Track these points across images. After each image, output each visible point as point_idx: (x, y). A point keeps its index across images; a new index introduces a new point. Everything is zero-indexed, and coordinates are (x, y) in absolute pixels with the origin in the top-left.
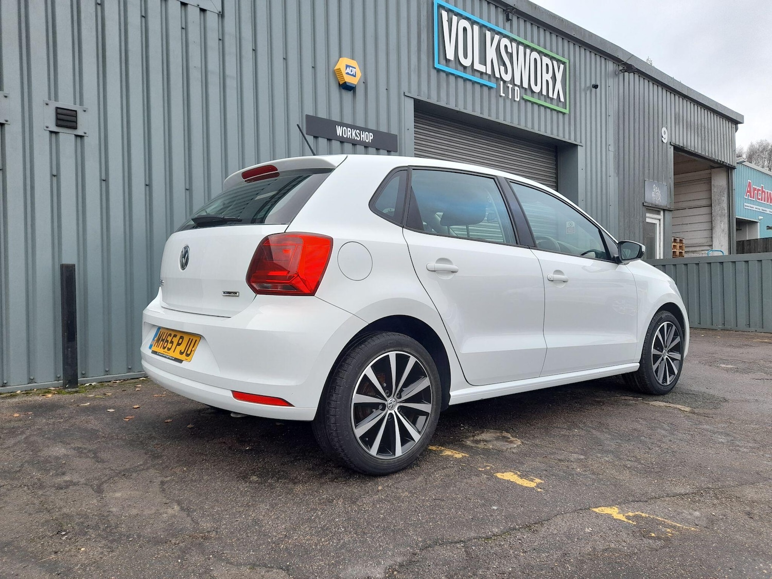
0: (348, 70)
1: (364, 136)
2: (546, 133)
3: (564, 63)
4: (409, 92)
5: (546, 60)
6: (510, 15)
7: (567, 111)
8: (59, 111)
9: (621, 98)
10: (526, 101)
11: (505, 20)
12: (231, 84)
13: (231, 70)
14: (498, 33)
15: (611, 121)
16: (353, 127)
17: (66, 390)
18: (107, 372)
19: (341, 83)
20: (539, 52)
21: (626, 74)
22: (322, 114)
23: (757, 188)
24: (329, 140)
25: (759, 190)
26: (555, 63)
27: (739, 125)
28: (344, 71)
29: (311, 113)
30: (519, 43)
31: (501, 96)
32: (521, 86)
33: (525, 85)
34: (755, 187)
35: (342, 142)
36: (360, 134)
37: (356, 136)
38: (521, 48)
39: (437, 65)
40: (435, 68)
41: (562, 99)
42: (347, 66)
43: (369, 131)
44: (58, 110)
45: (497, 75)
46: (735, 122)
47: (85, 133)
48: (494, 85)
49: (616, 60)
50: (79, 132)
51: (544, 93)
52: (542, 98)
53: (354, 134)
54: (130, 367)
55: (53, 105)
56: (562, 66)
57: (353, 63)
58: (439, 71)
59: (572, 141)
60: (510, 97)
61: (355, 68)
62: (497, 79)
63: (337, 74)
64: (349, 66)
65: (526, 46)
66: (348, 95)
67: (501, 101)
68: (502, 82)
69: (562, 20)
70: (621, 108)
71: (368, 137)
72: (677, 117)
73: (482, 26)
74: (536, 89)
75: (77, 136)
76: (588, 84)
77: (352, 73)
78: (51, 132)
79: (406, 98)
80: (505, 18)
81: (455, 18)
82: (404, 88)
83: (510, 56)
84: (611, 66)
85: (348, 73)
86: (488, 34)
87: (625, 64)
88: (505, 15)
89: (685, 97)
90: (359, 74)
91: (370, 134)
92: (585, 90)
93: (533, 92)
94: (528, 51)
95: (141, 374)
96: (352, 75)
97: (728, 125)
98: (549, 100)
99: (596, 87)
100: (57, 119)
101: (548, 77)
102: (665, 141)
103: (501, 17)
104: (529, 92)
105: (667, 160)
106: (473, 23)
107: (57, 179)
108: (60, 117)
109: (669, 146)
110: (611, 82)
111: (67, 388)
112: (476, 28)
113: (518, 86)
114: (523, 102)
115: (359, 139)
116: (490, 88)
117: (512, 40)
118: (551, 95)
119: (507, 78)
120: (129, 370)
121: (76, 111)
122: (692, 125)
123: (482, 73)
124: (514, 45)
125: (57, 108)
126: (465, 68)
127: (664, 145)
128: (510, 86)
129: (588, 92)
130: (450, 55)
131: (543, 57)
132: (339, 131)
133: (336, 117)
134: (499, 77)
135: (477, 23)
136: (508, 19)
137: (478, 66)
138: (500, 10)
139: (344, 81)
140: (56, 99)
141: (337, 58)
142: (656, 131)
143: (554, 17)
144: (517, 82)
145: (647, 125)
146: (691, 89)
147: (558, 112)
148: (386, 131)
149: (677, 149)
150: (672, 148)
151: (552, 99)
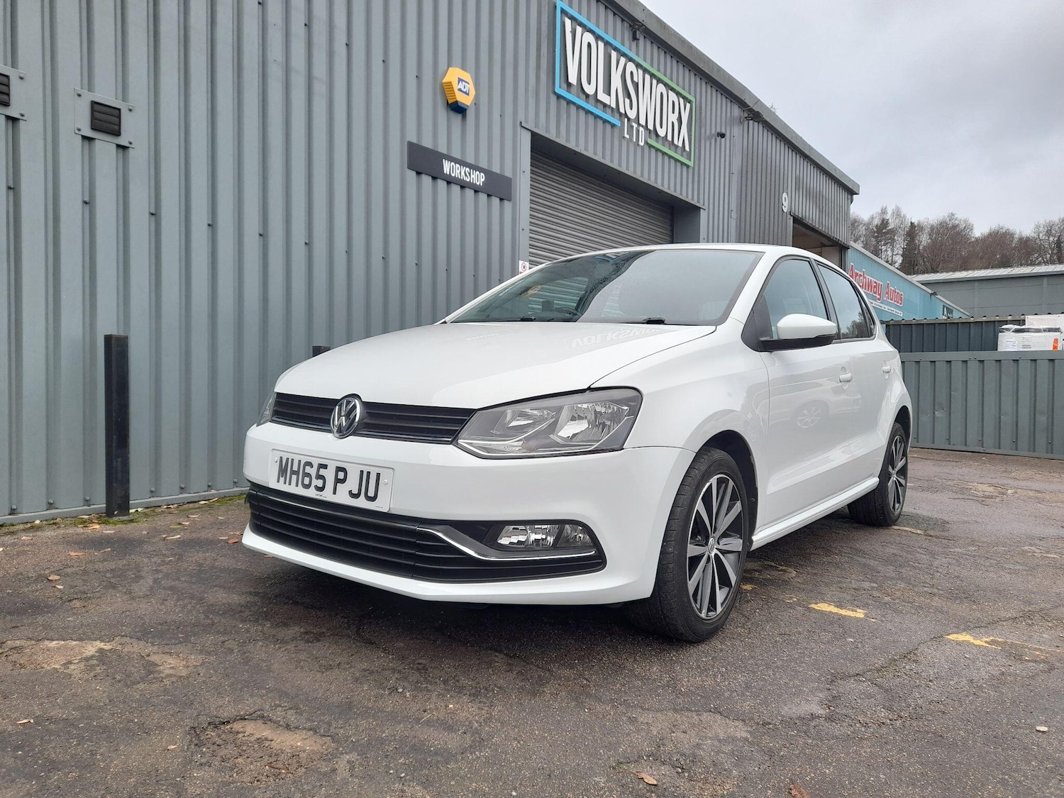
0: (461, 86)
1: (474, 176)
2: (669, 189)
3: (690, 102)
4: (527, 121)
5: (673, 96)
6: (638, 32)
7: (691, 164)
8: (96, 107)
9: (745, 152)
10: (650, 146)
11: (631, 39)
12: (320, 89)
13: (320, 70)
14: (624, 55)
15: (735, 178)
16: (463, 163)
17: (115, 519)
18: (153, 494)
19: (450, 102)
20: (666, 85)
21: (751, 122)
22: (427, 143)
23: (859, 273)
24: (434, 178)
25: (861, 275)
26: (681, 100)
27: (854, 196)
28: (456, 87)
29: (414, 141)
30: (645, 71)
31: (624, 137)
32: (646, 127)
33: (651, 127)
34: (857, 272)
35: (449, 183)
36: (470, 174)
37: (466, 175)
38: (648, 77)
39: (558, 90)
40: (555, 93)
41: (687, 148)
42: (460, 80)
43: (481, 170)
44: (95, 105)
45: (622, 110)
46: (851, 192)
47: (131, 143)
48: (618, 123)
49: (742, 104)
50: (123, 141)
51: (669, 138)
52: (667, 144)
53: (463, 173)
54: (183, 486)
55: (88, 97)
56: (688, 105)
57: (467, 76)
58: (559, 97)
59: (695, 202)
60: (635, 140)
61: (468, 83)
62: (620, 114)
63: (445, 89)
64: (463, 81)
65: (652, 76)
66: (457, 118)
67: (624, 144)
68: (626, 119)
69: (691, 47)
70: (745, 164)
71: (478, 179)
72: (797, 180)
73: (607, 43)
74: (662, 132)
75: (118, 146)
76: (713, 131)
77: (465, 90)
78: (84, 138)
79: (523, 130)
80: (631, 36)
81: (579, 30)
82: (521, 117)
83: (636, 86)
84: (737, 111)
85: (460, 90)
86: (614, 54)
87: (751, 110)
88: (631, 33)
89: (805, 157)
90: (473, 93)
91: (482, 174)
92: (710, 138)
93: (657, 135)
94: (655, 82)
95: (200, 496)
96: (465, 93)
97: (843, 195)
98: (673, 148)
99: (722, 136)
100: (93, 118)
101: (673, 118)
102: (785, 210)
103: (628, 35)
104: (653, 135)
105: (786, 234)
106: (598, 38)
107: (90, 207)
108: (97, 115)
109: (789, 216)
110: (737, 131)
111: (116, 515)
112: (601, 45)
113: (642, 126)
114: (647, 148)
115: (468, 180)
116: (613, 126)
117: (638, 66)
118: (676, 142)
119: (632, 114)
120: (182, 490)
121: (119, 110)
122: (811, 191)
123: (605, 105)
124: (641, 72)
125: (94, 103)
126: (587, 96)
127: (785, 214)
128: (635, 125)
129: (713, 141)
130: (573, 79)
131: (670, 91)
132: (447, 167)
133: (442, 149)
134: (624, 112)
135: (602, 39)
136: (635, 38)
137: (602, 97)
138: (626, 24)
139: (455, 100)
140: (91, 88)
141: (446, 68)
142: (777, 197)
143: (683, 41)
144: (642, 122)
145: (768, 189)
146: (813, 149)
147: (682, 164)
148: (498, 172)
149: (797, 220)
150: (792, 219)
151: (677, 146)
